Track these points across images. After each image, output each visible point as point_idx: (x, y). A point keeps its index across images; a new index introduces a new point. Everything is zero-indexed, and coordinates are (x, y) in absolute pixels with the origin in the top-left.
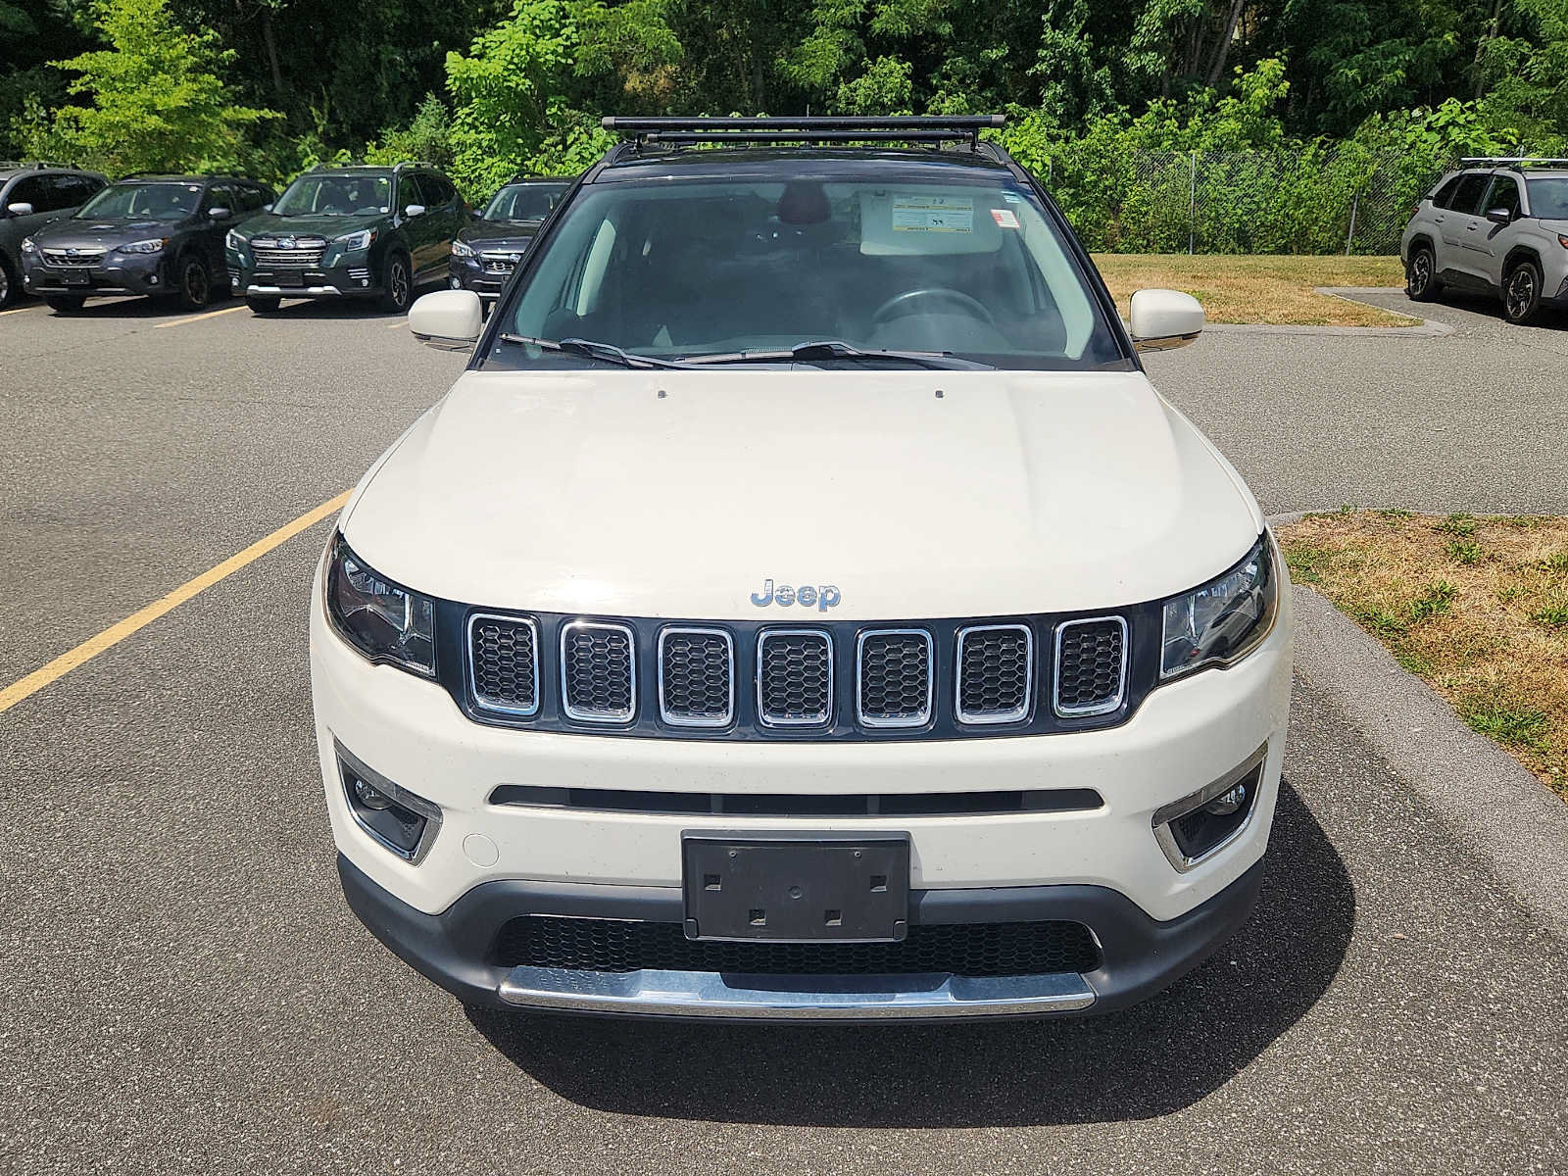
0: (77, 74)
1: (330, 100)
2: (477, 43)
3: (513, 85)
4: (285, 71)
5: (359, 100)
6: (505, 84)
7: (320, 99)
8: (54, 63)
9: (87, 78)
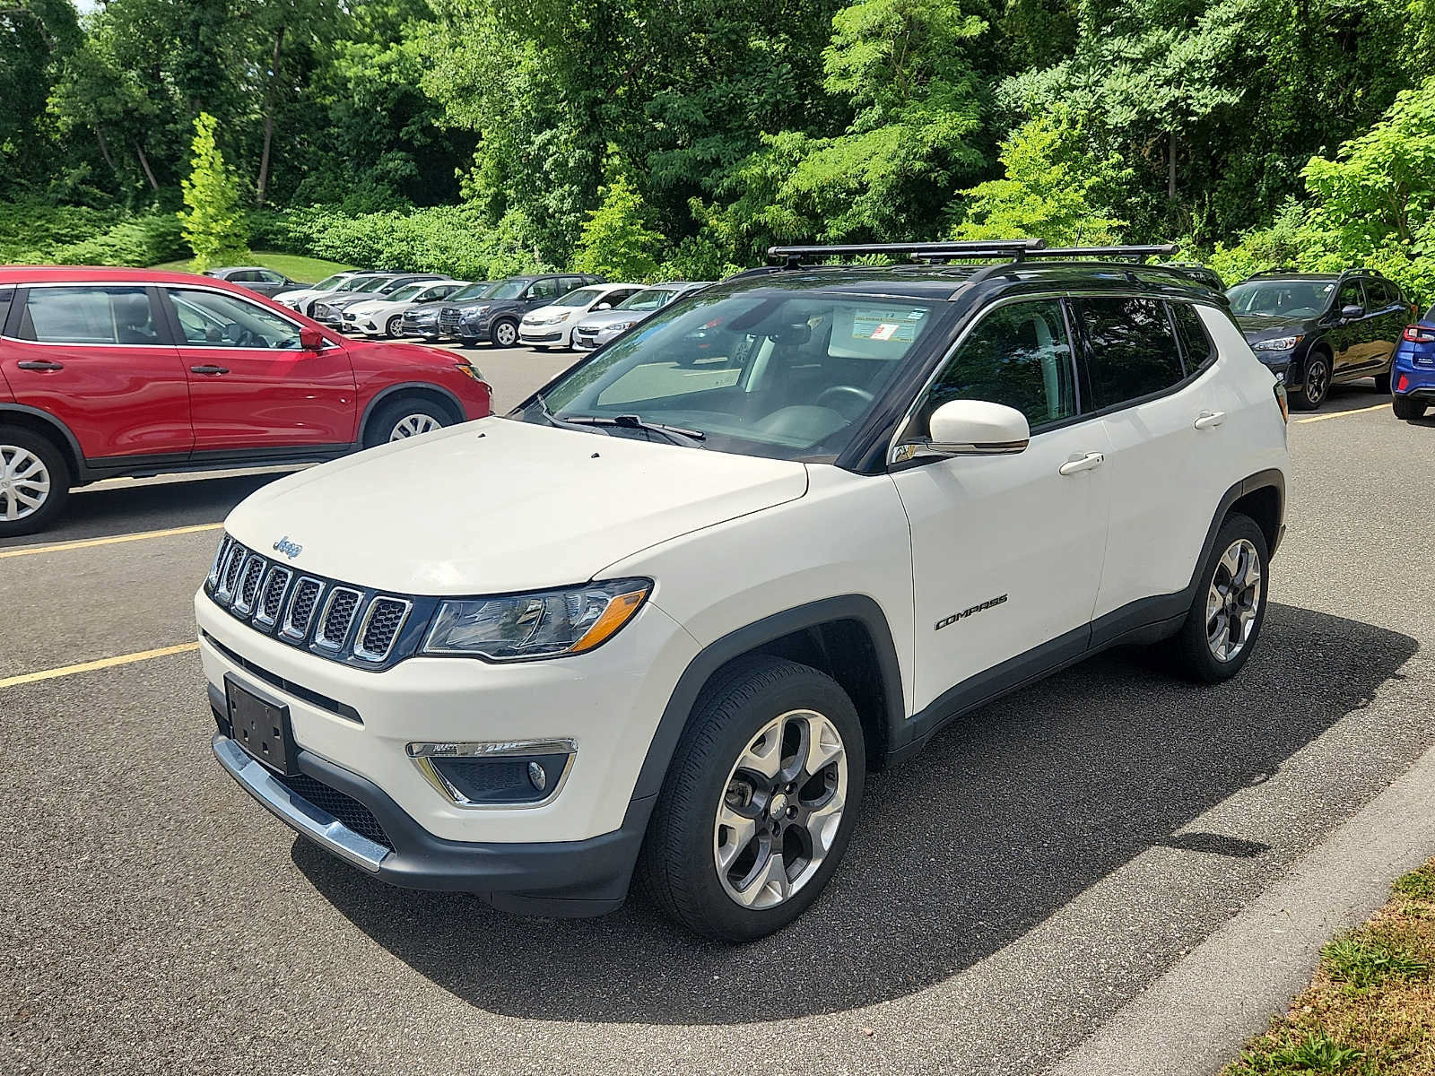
0: (976, 200)
1: (1211, 206)
2: (1345, 146)
3: (1370, 183)
4: (1179, 183)
5: (1238, 205)
6: (1362, 183)
7: (1201, 206)
8: (961, 191)
9: (983, 201)
